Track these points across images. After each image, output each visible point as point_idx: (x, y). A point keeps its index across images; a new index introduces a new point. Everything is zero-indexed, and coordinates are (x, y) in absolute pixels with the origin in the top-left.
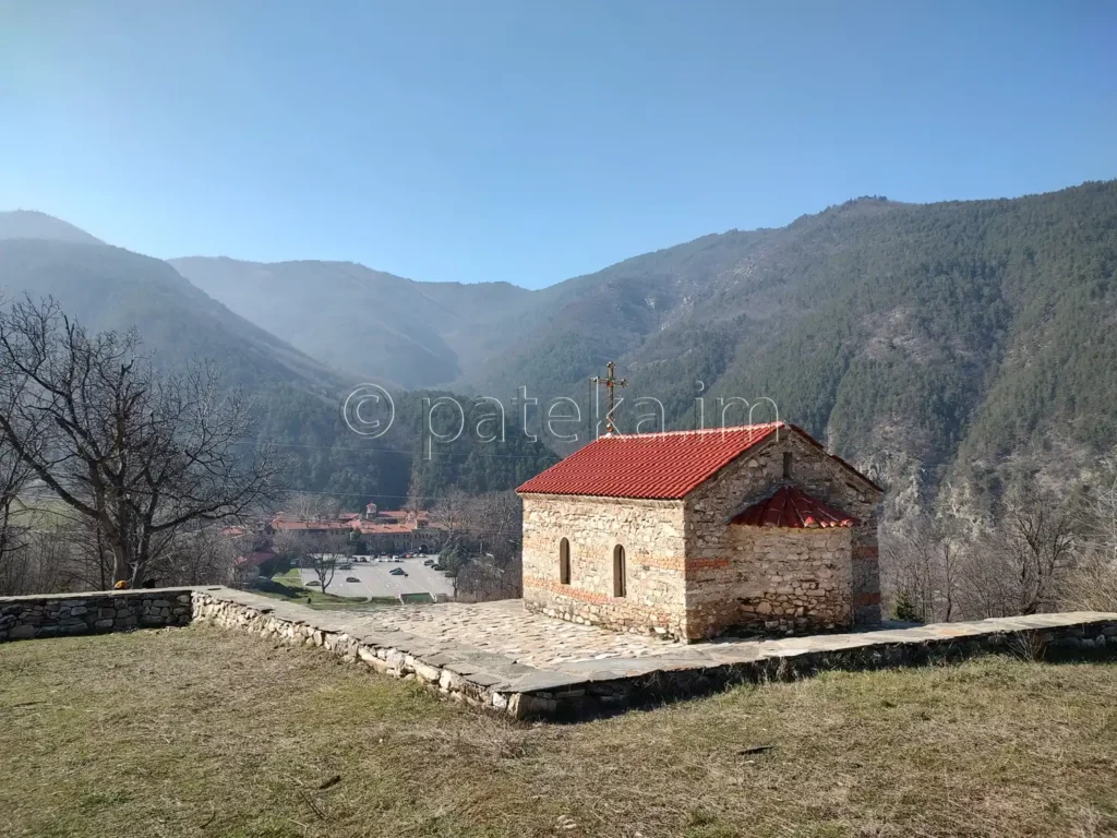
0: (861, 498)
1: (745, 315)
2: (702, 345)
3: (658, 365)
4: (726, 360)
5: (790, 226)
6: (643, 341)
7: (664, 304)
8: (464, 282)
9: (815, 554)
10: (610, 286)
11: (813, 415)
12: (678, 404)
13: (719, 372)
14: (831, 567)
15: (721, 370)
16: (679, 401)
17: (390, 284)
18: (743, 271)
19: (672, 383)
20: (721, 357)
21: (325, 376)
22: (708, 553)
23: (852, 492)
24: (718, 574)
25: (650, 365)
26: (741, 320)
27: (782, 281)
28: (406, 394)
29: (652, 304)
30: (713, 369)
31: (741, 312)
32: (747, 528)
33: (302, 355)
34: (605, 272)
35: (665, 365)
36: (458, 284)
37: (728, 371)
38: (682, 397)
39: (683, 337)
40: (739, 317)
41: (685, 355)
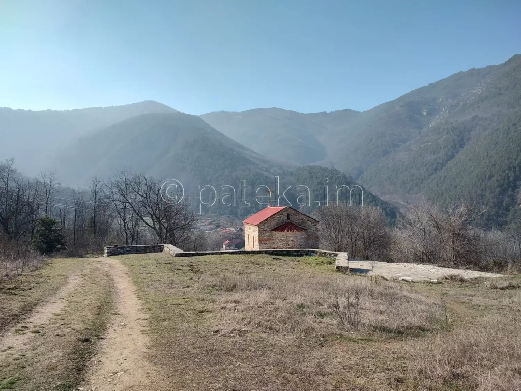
0: (313, 224)
1: (476, 116)
2: (451, 133)
3: (427, 145)
4: (465, 140)
5: (506, 63)
6: (420, 133)
7: (431, 113)
8: (328, 111)
9: (288, 238)
10: (401, 106)
11: (515, 168)
12: (438, 165)
13: (461, 147)
14: (292, 241)
15: (461, 146)
16: (438, 164)
17: (294, 116)
18: (478, 91)
19: (434, 154)
20: (462, 139)
21: (264, 162)
22: (265, 238)
23: (309, 222)
24: (268, 242)
25: (422, 146)
26: (473, 119)
27: (500, 94)
28: (300, 168)
29: (425, 113)
30: (458, 146)
31: (474, 114)
32: (274, 232)
33: (255, 153)
34: (400, 99)
35: (430, 145)
36: (325, 113)
37: (465, 147)
38: (441, 162)
39: (441, 130)
40: (473, 117)
41: (442, 139)
